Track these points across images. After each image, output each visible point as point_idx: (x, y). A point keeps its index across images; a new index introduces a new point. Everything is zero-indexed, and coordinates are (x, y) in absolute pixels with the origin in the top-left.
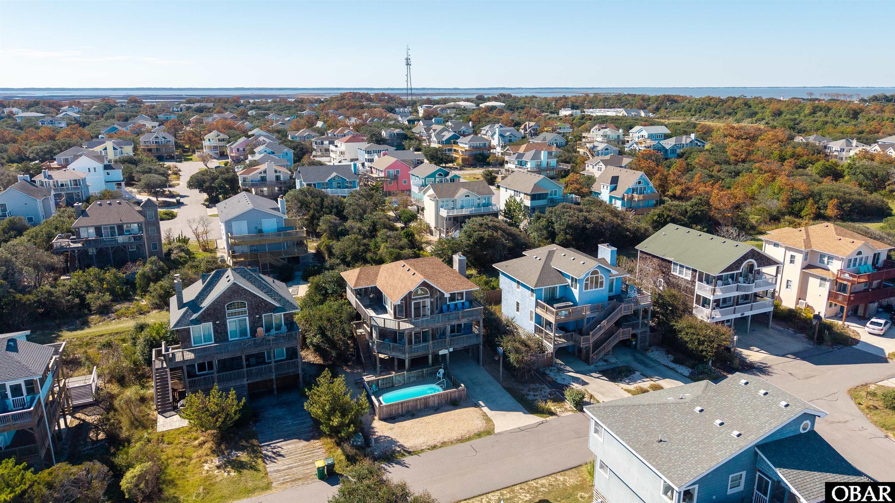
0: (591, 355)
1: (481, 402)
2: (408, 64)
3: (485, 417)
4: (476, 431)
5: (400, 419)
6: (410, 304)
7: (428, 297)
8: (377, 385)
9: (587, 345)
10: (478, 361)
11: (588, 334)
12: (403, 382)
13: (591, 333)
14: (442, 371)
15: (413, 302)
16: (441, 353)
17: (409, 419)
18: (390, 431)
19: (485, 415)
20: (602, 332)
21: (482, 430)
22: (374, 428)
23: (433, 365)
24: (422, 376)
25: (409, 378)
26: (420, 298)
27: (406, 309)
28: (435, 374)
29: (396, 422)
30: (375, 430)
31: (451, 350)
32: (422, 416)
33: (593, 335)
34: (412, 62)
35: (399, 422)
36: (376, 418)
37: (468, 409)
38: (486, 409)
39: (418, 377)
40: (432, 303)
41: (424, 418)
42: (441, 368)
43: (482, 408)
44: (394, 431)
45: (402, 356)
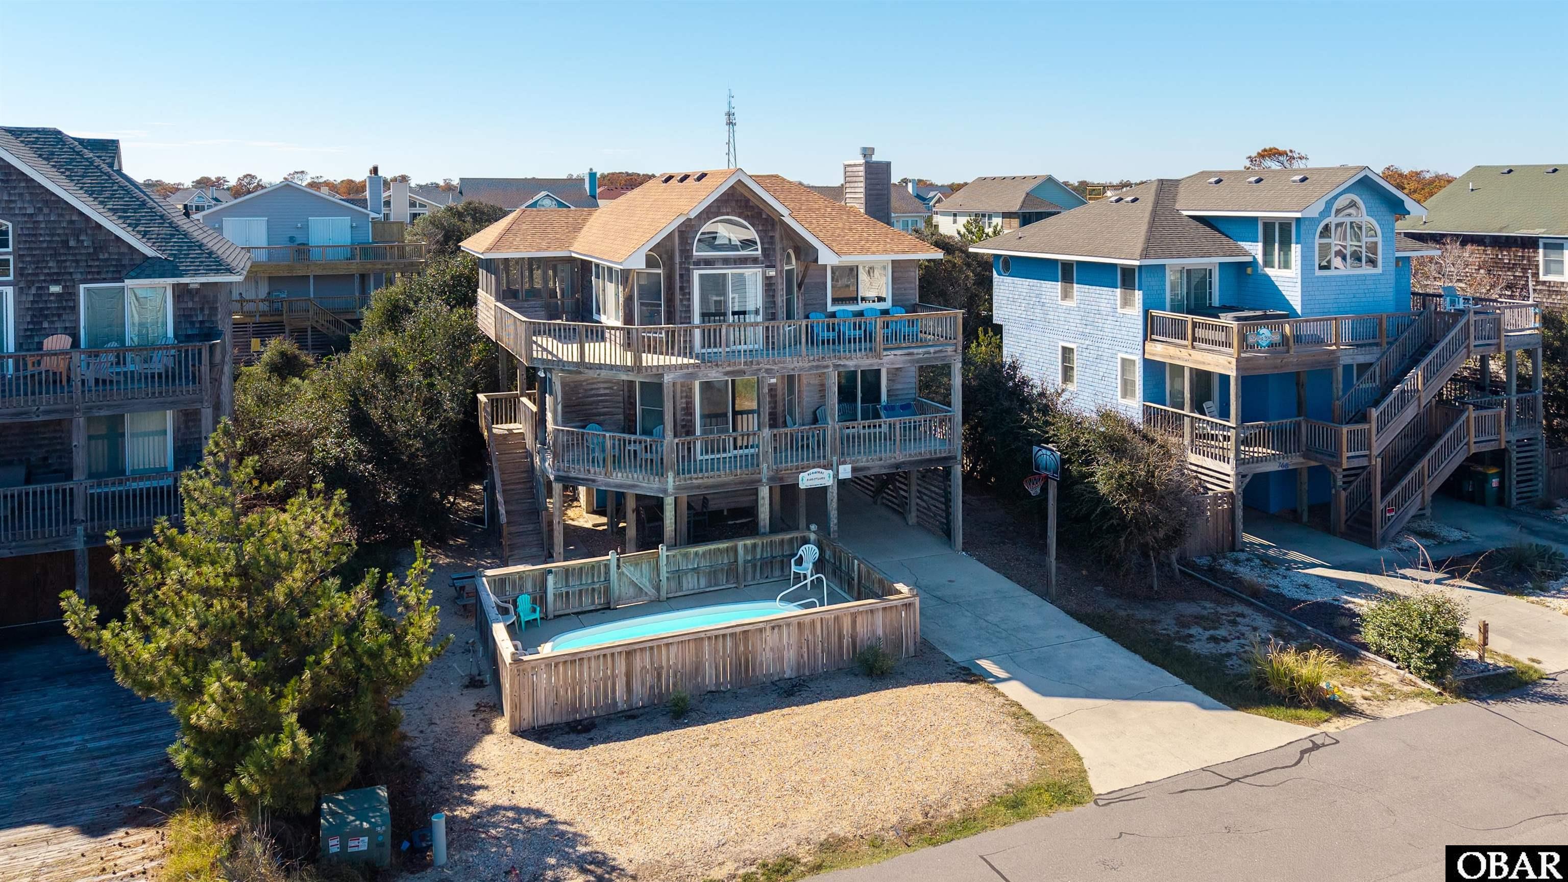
0: (1380, 506)
1: (985, 664)
2: (730, 123)
3: (1024, 724)
4: (997, 785)
5: (613, 729)
6: (686, 278)
7: (755, 261)
8: (540, 599)
9: (1364, 462)
10: (947, 533)
11: (1364, 418)
12: (652, 592)
13: (1375, 413)
14: (810, 552)
15: (696, 274)
16: (809, 479)
17: (657, 731)
18: (550, 782)
19: (1019, 713)
20: (1410, 413)
21: (1025, 777)
22: (473, 767)
23: (774, 528)
24: (732, 571)
25: (677, 575)
26: (726, 261)
27: (670, 301)
28: (784, 565)
29: (593, 741)
30: (479, 777)
31: (845, 472)
32: (723, 716)
33: (1382, 425)
34: (738, 119)
35: (607, 740)
36: (502, 724)
37: (935, 689)
38: (1015, 690)
39: (713, 574)
40: (769, 286)
41: (731, 723)
42: (806, 541)
43: (1000, 686)
44: (572, 782)
45: (649, 485)
